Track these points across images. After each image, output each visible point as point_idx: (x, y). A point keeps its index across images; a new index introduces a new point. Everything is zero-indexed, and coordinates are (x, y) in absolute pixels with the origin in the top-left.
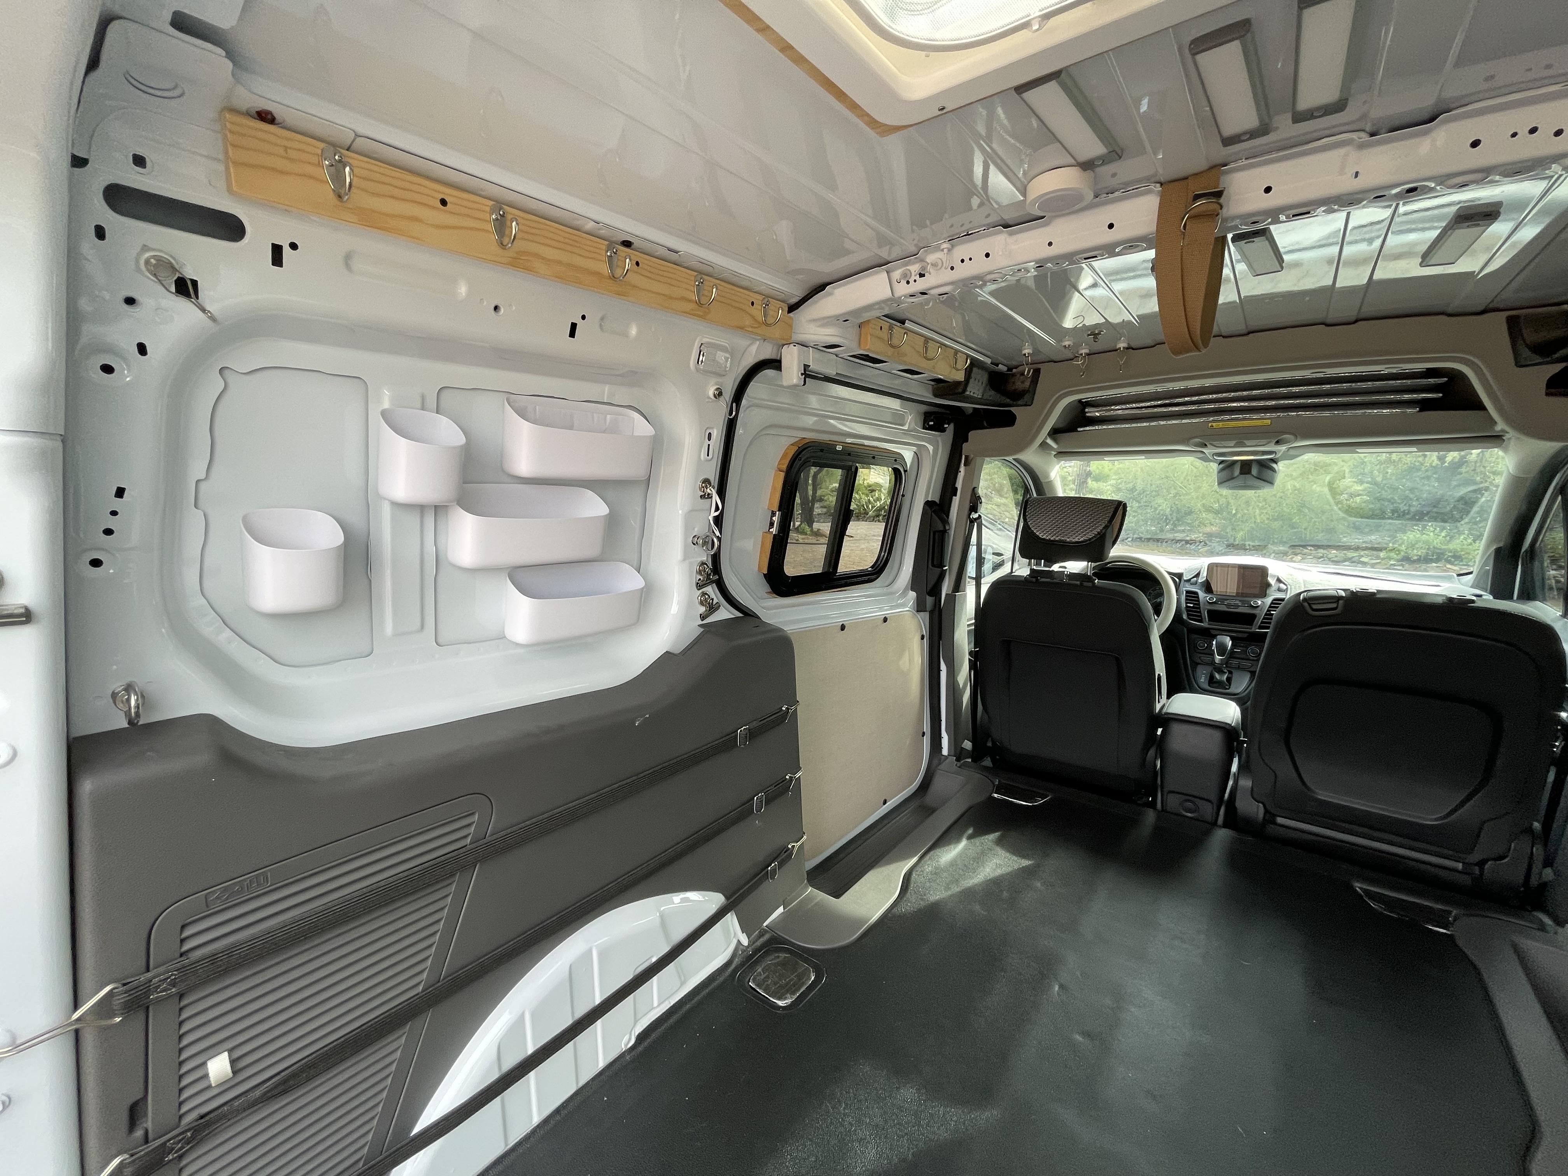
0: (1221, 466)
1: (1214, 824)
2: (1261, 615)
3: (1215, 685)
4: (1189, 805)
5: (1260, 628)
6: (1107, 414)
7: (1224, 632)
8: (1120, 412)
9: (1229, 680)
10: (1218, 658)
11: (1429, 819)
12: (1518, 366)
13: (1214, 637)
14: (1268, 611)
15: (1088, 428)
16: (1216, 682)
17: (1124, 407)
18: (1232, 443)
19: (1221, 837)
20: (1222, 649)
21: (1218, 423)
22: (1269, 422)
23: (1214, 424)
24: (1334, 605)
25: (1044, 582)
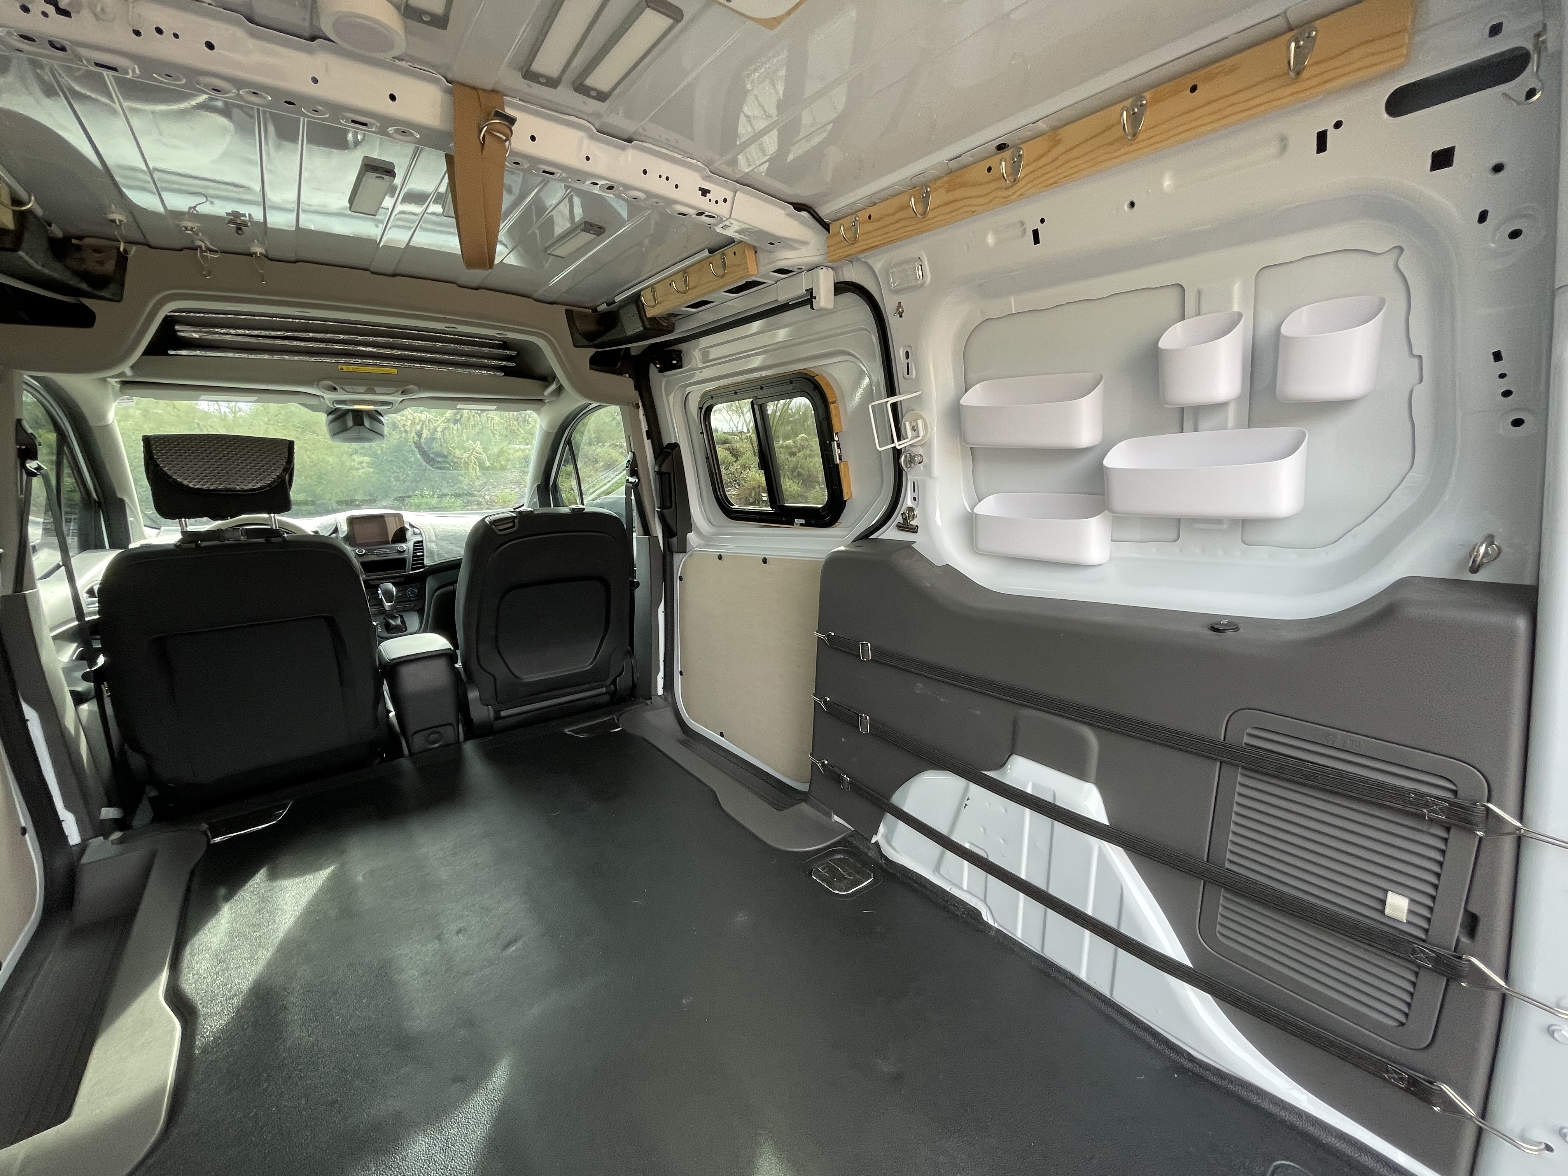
0: (331, 417)
1: (458, 742)
2: (409, 556)
3: (394, 631)
4: (434, 737)
5: (413, 569)
6: (210, 337)
7: (387, 579)
8: (228, 337)
9: (403, 622)
10: (387, 605)
11: (586, 666)
12: (576, 347)
13: (377, 586)
14: (414, 553)
15: (184, 352)
16: (393, 629)
17: (232, 331)
18: (363, 389)
19: (469, 748)
20: (388, 595)
21: (348, 366)
22: (395, 371)
23: (344, 367)
24: (511, 524)
25: (206, 547)
